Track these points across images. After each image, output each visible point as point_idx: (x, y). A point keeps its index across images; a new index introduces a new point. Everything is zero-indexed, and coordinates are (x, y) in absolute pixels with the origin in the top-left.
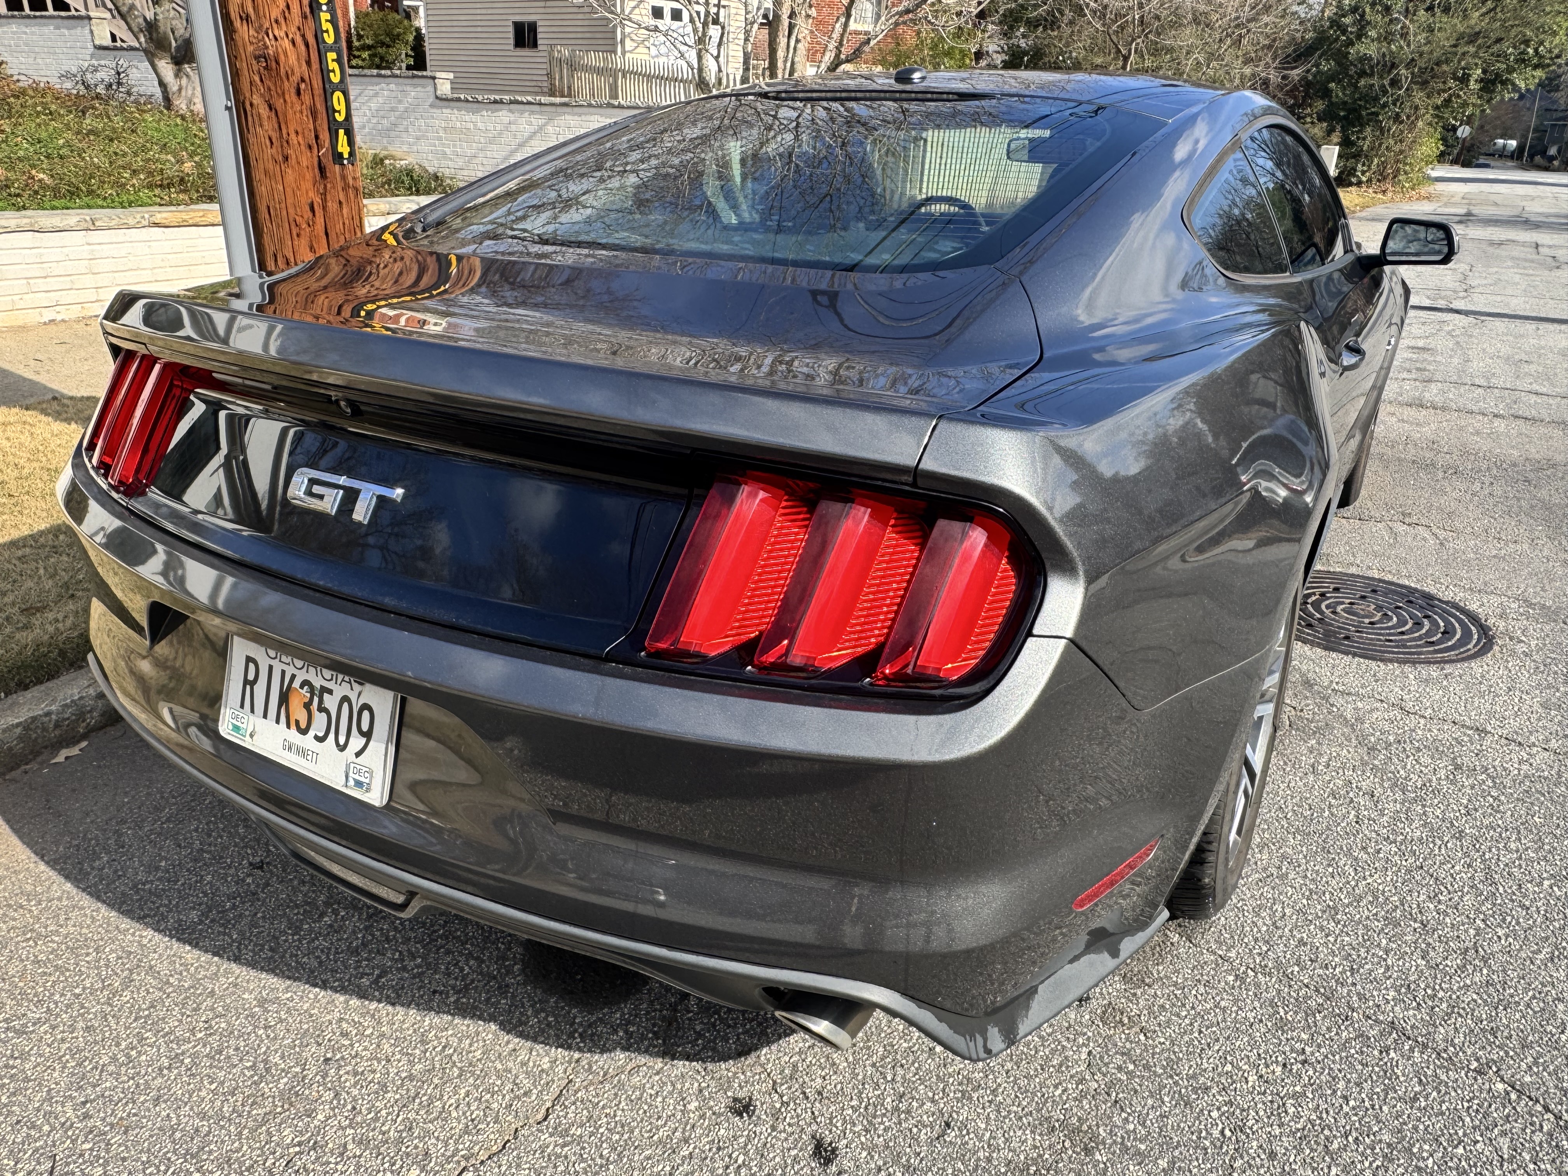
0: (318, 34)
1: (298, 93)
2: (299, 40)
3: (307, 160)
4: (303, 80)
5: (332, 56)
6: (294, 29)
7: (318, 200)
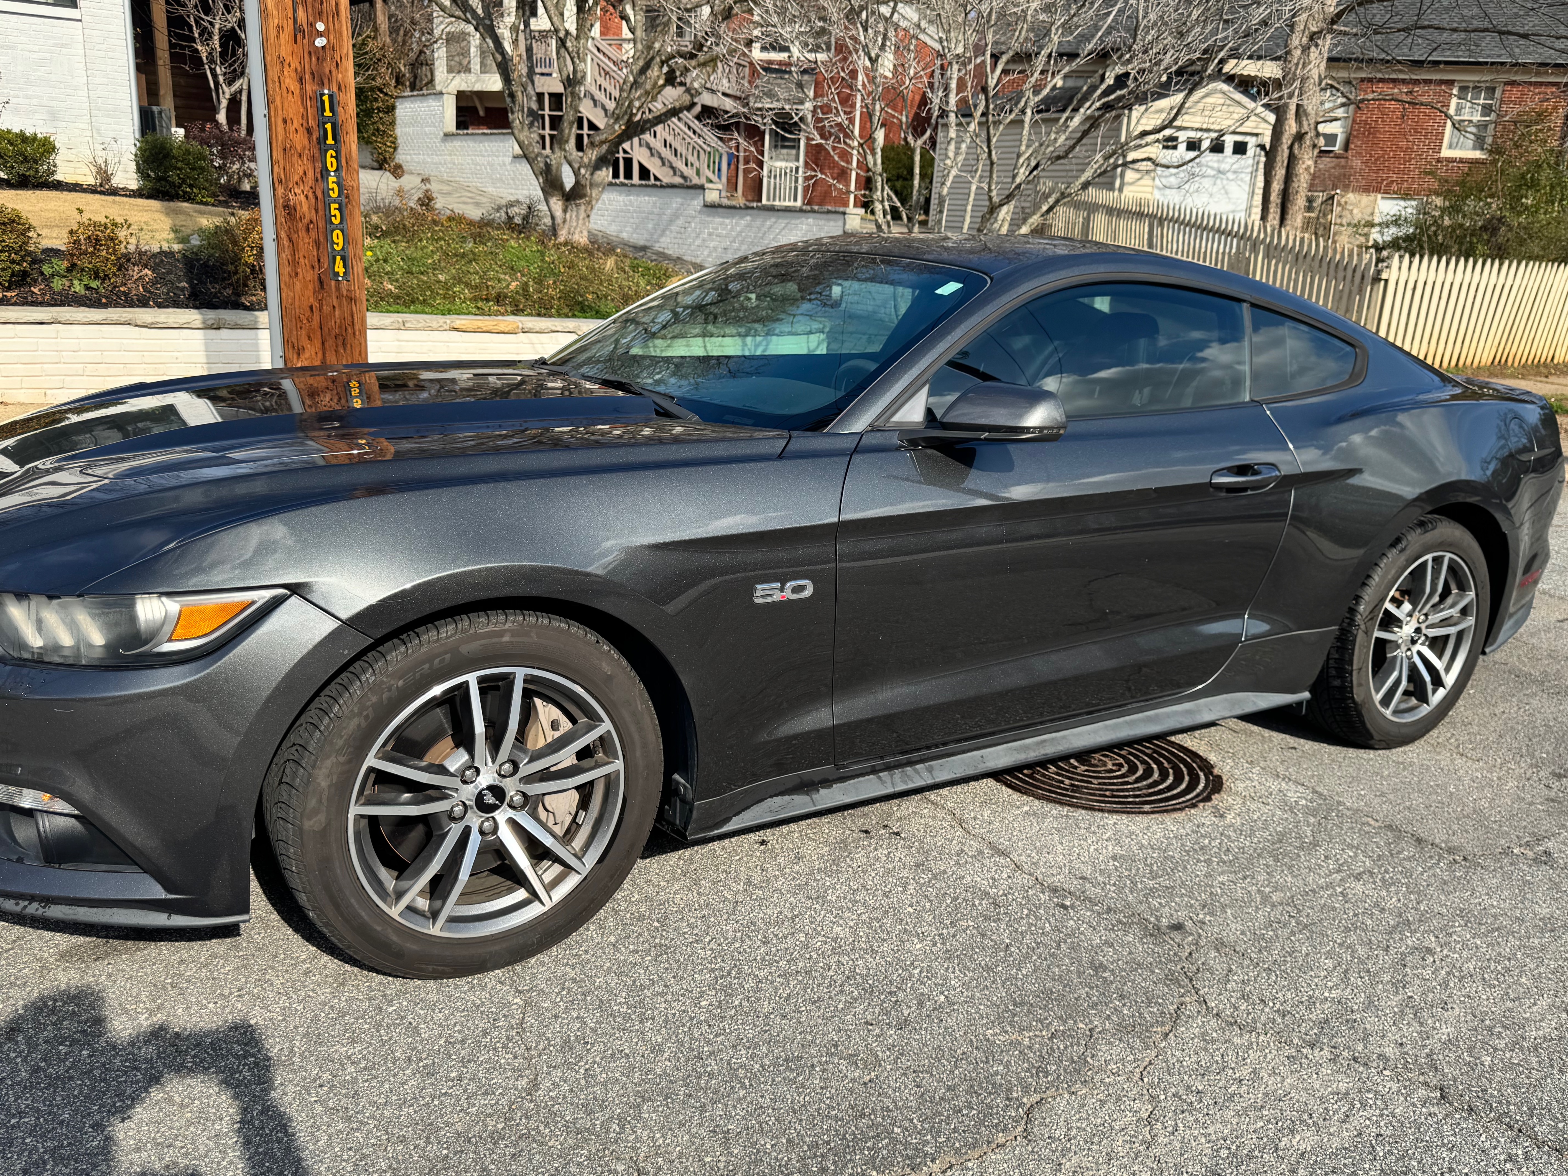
0: (326, 193)
1: (308, 230)
2: (310, 195)
3: (310, 275)
4: (311, 222)
5: (334, 206)
6: (307, 188)
7: (316, 304)
